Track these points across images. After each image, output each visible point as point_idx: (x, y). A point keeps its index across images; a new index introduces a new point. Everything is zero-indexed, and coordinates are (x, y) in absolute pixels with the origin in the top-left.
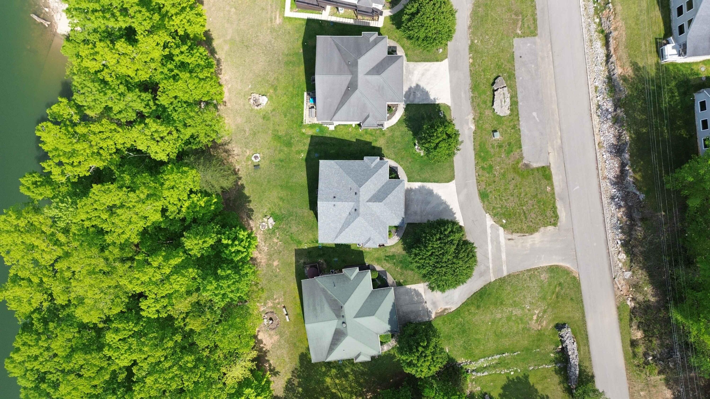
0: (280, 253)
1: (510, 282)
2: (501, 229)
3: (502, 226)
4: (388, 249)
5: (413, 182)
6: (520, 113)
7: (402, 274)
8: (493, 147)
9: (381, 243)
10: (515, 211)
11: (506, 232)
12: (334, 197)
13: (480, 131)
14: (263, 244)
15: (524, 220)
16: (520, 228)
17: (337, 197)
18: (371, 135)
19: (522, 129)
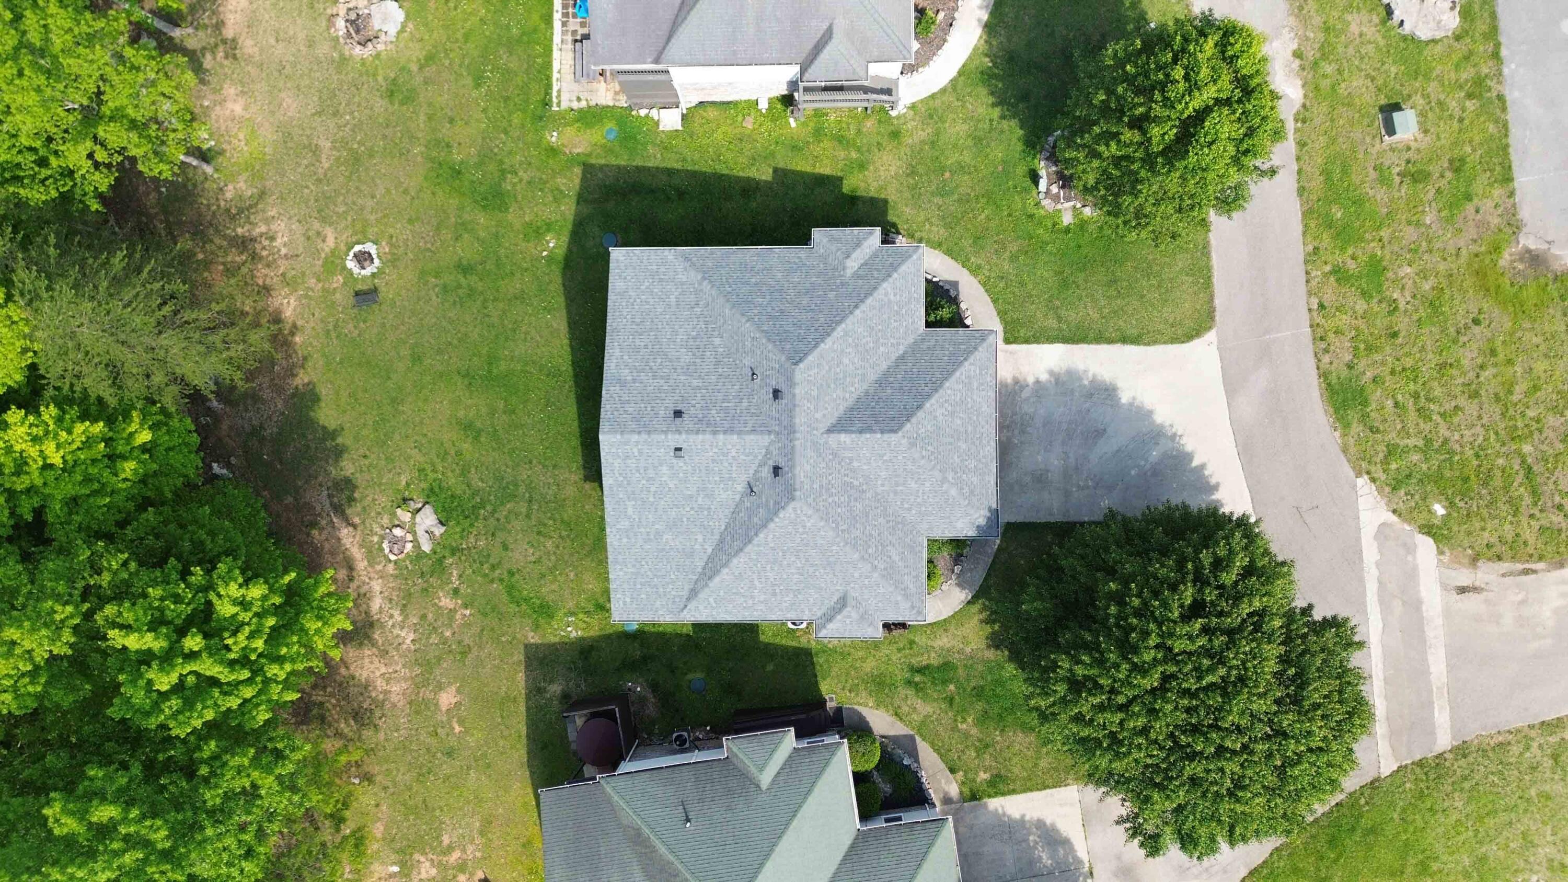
0: (464, 654)
1: (1465, 778)
2: (1426, 546)
3: (1428, 530)
4: (922, 640)
5: (1027, 341)
6: (1504, 22)
7: (984, 747)
8: (1383, 179)
9: (893, 618)
10: (1486, 466)
11: (1446, 558)
12: (678, 414)
13: (1324, 108)
14: (398, 617)
15: (1528, 500)
16: (1509, 538)
17: (691, 411)
18: (840, 139)
19: (1512, 95)
